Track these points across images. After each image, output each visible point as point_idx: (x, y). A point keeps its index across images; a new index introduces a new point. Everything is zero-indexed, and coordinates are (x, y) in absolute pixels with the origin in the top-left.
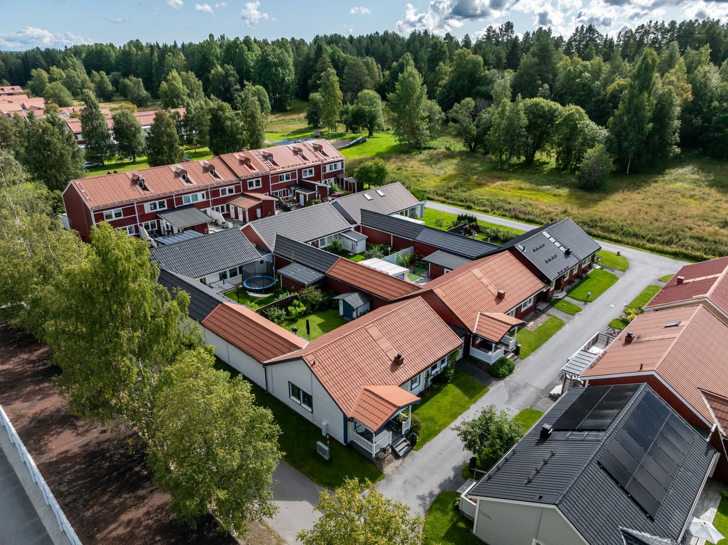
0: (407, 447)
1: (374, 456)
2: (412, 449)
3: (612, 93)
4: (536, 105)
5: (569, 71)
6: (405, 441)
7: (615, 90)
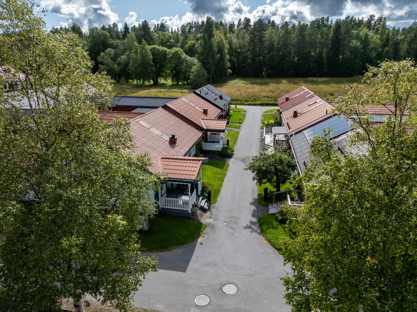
0: (206, 203)
1: (190, 212)
2: (210, 204)
3: (189, 47)
4: (155, 48)
5: (162, 39)
6: (203, 199)
7: (190, 46)
